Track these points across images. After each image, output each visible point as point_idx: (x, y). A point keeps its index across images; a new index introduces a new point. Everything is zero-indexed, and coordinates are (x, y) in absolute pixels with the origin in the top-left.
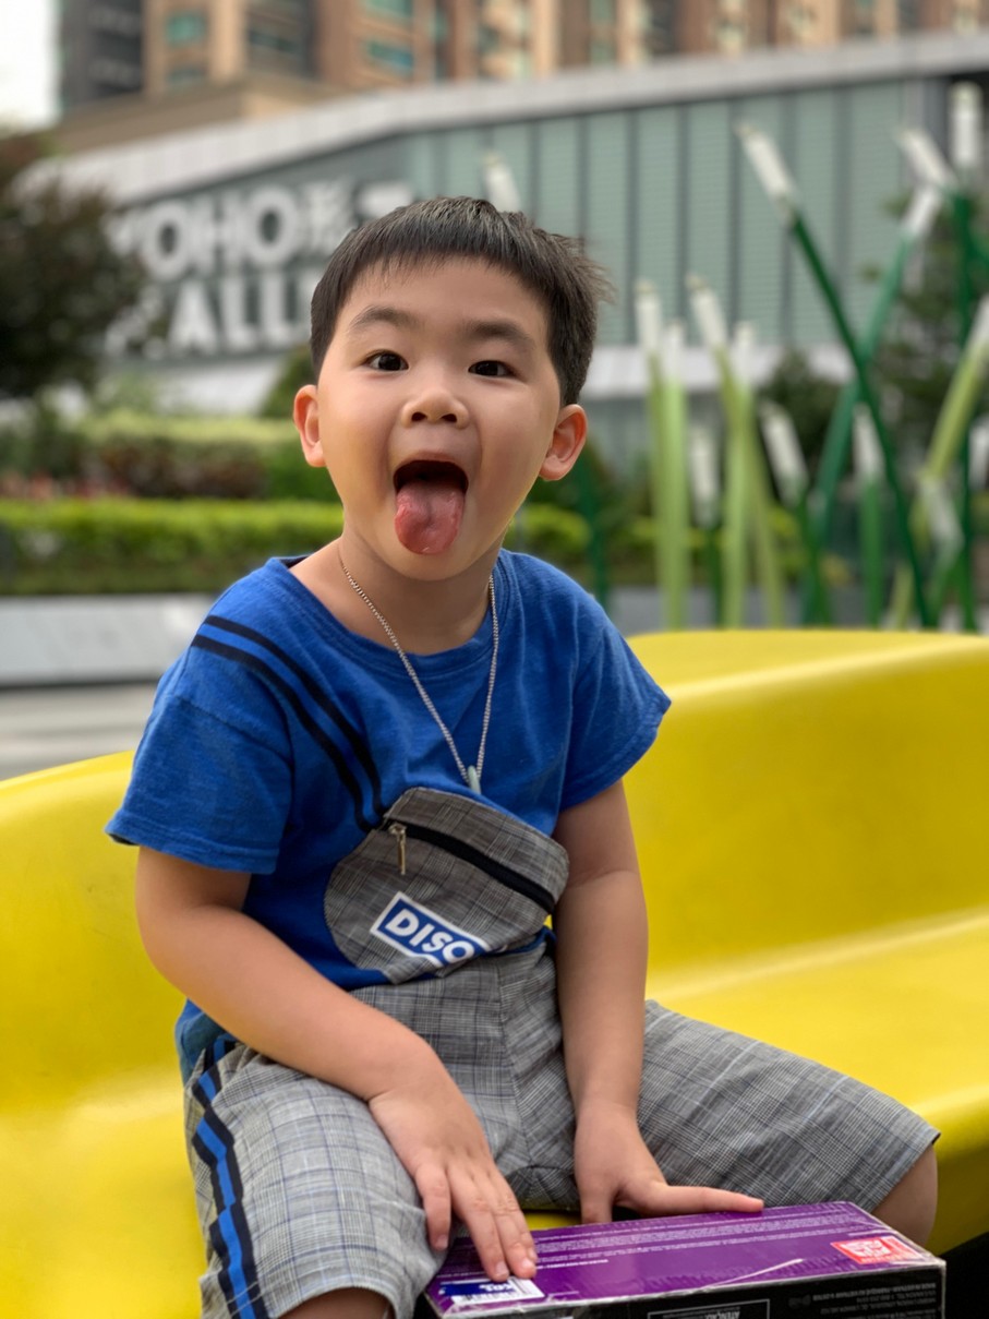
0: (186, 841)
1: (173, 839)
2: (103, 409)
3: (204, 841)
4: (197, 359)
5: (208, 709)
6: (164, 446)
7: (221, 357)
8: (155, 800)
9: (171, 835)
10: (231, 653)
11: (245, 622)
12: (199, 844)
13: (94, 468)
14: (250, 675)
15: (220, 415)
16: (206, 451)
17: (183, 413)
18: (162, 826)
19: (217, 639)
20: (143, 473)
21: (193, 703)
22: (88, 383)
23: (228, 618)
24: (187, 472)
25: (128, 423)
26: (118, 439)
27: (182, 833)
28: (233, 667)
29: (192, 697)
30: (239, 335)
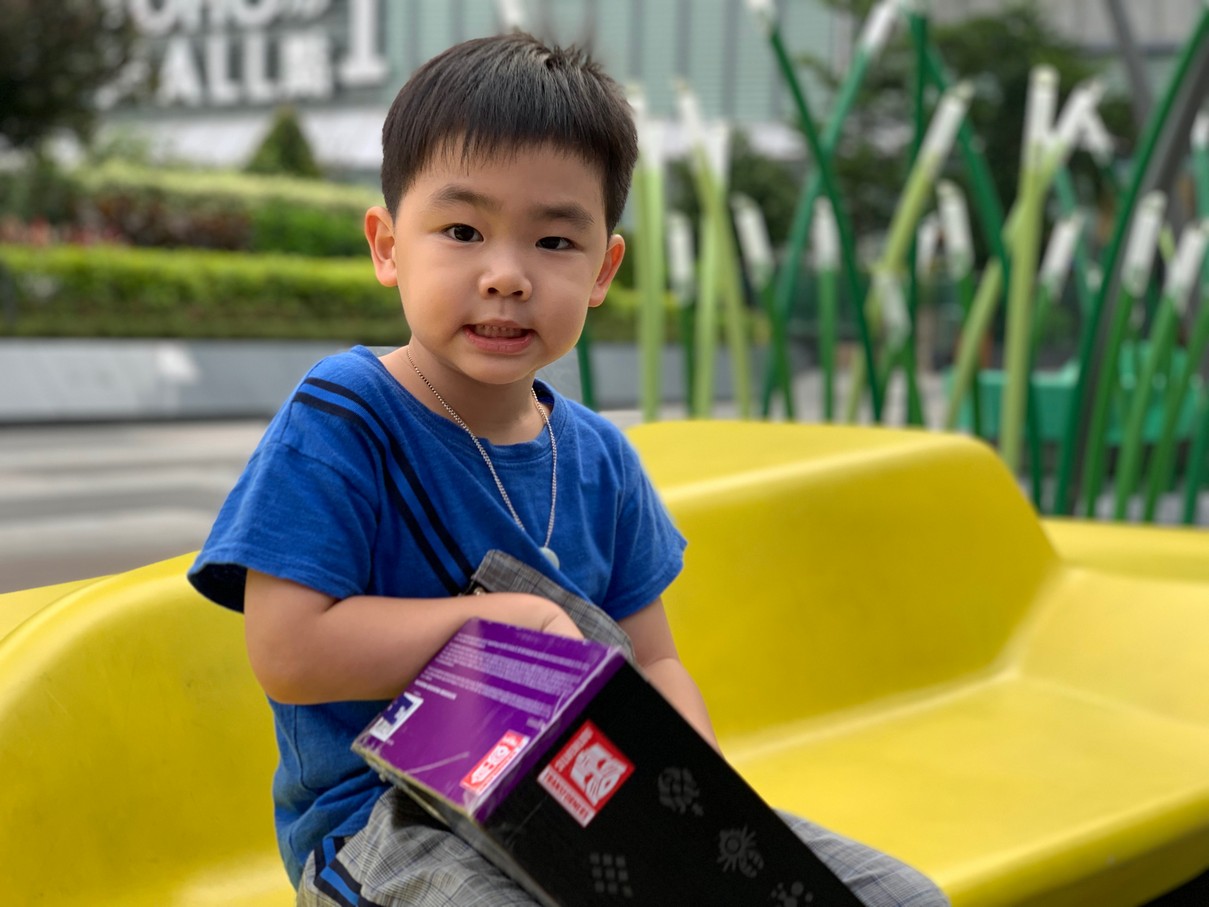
0: (302, 567)
1: (289, 565)
2: (99, 159)
3: (318, 568)
4: (182, 110)
5: (315, 456)
6: (157, 196)
7: (205, 109)
8: (271, 533)
9: (287, 562)
10: (334, 409)
11: (345, 384)
12: (313, 570)
13: (90, 216)
14: (352, 429)
15: (209, 168)
16: (196, 201)
17: (174, 164)
18: (279, 555)
19: (319, 397)
20: (135, 220)
21: (300, 451)
22: (84, 136)
23: (328, 380)
24: (178, 222)
25: (120, 172)
26: (111, 187)
27: (298, 560)
28: (336, 421)
29: (300, 445)
30: (222, 90)
